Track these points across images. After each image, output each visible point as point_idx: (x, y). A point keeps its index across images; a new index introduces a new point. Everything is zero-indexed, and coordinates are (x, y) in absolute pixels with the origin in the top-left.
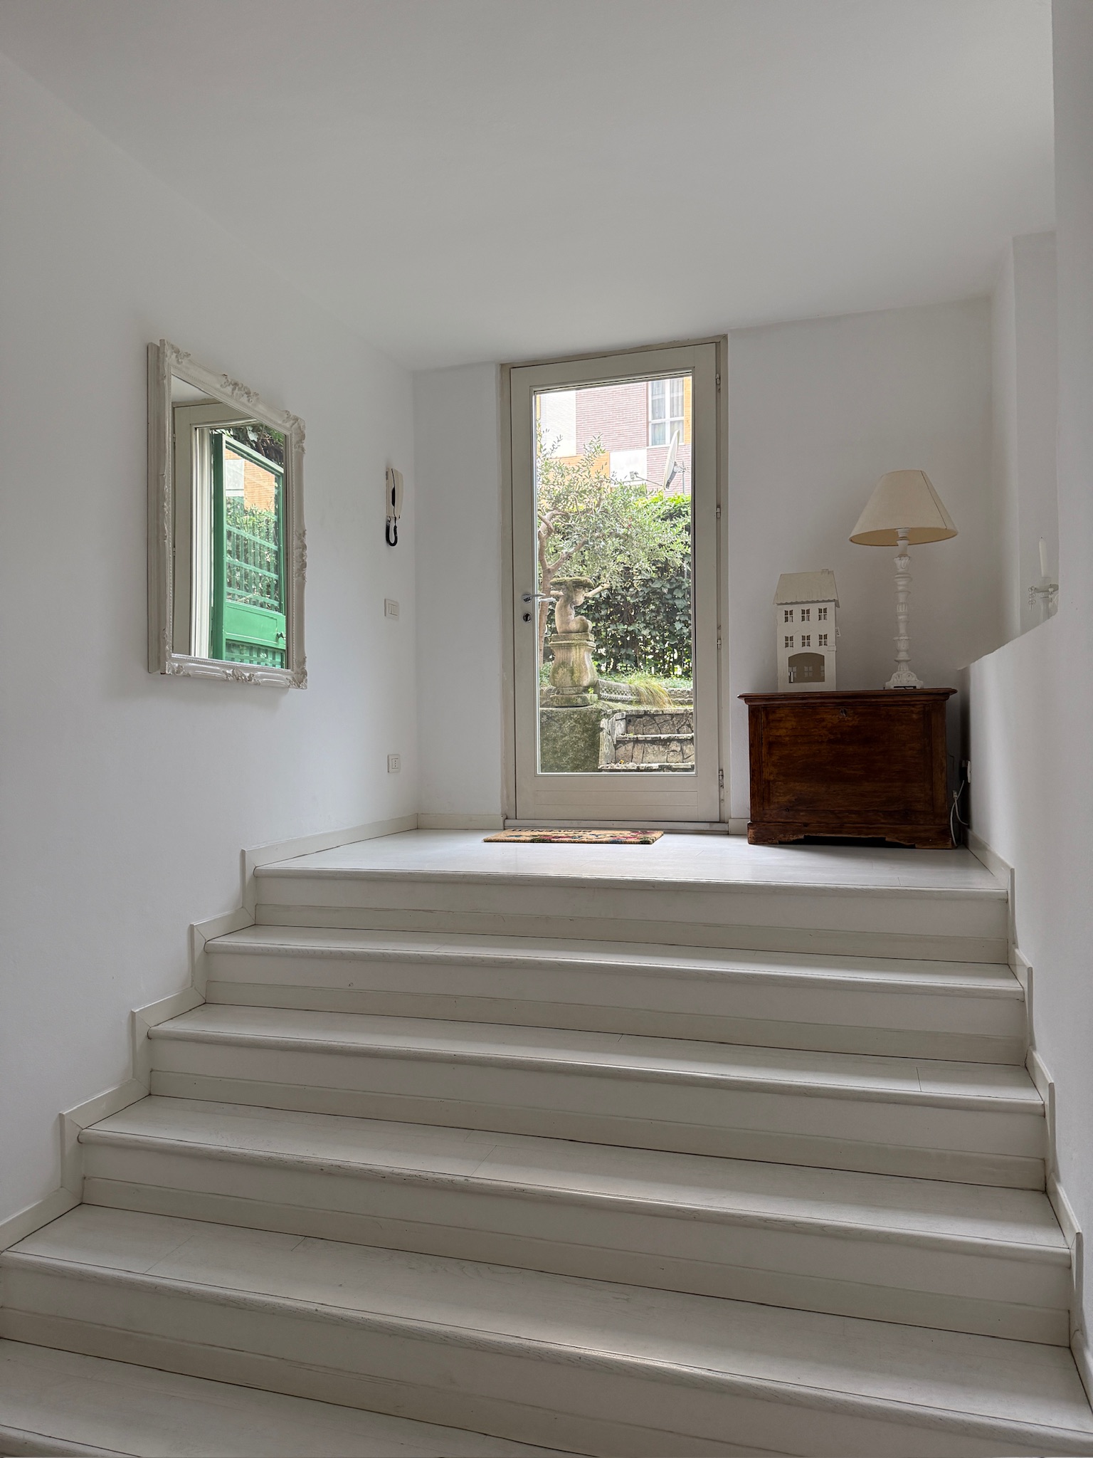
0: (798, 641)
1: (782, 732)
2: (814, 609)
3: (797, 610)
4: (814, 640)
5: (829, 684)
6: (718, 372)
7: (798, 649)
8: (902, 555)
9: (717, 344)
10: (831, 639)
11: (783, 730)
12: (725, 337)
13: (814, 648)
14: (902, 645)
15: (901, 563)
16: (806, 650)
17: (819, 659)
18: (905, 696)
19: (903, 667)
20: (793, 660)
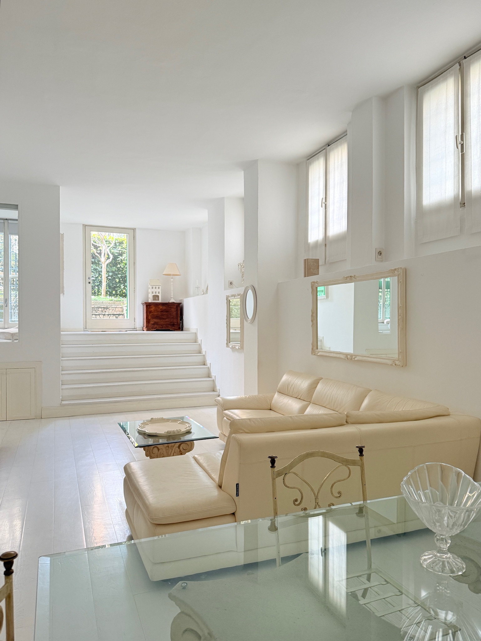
0: (154, 293)
1: (152, 310)
2: (157, 287)
3: (154, 287)
4: (157, 293)
5: (160, 301)
6: (134, 235)
7: (154, 294)
8: (172, 278)
9: (134, 230)
10: (160, 293)
11: (153, 309)
12: (135, 229)
13: (157, 294)
14: (172, 295)
15: (172, 280)
16: (156, 294)
17: (158, 296)
18: (173, 304)
19: (172, 298)
20: (153, 296)
